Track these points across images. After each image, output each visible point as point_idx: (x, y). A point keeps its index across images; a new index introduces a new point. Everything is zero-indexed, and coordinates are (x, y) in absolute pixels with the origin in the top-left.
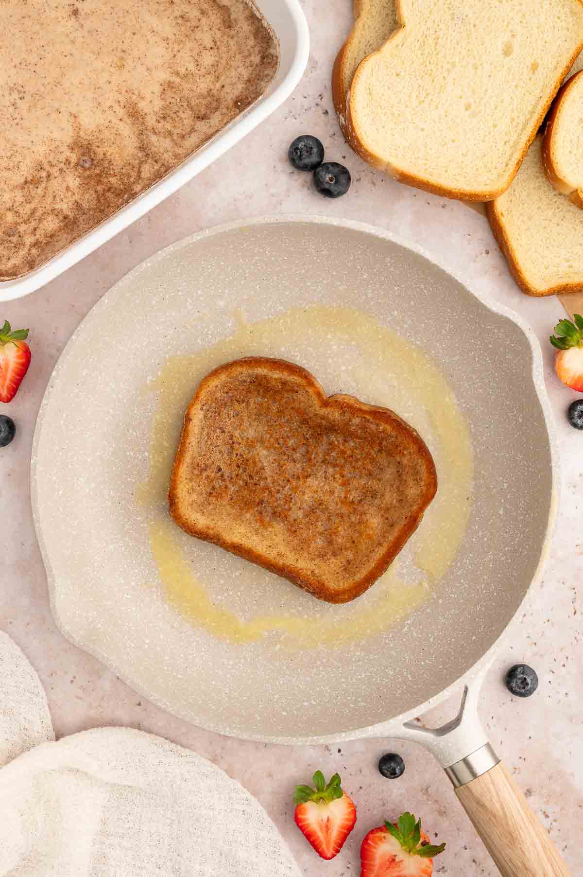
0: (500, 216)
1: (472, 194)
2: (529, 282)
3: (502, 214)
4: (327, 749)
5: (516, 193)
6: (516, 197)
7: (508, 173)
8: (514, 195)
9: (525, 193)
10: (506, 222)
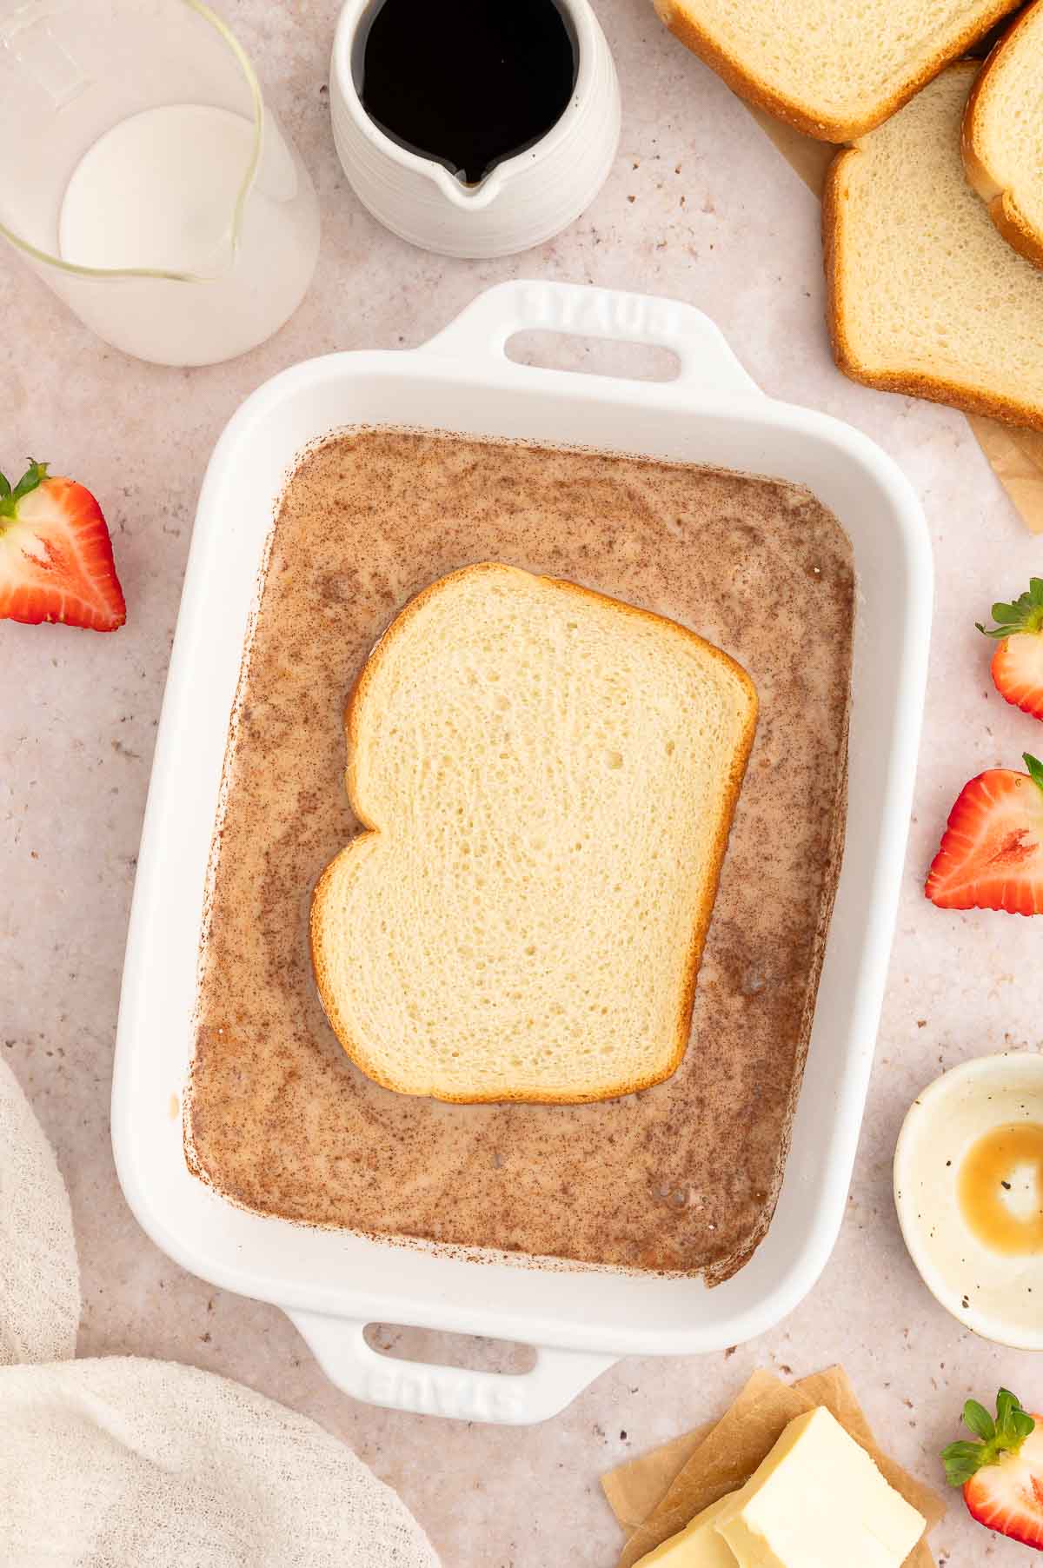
0: (841, 197)
1: (793, 109)
2: (850, 345)
3: (847, 194)
4: (599, 1431)
5: (890, 161)
6: (888, 171)
7: (882, 98)
8: (886, 164)
9: (906, 169)
10: (848, 210)
